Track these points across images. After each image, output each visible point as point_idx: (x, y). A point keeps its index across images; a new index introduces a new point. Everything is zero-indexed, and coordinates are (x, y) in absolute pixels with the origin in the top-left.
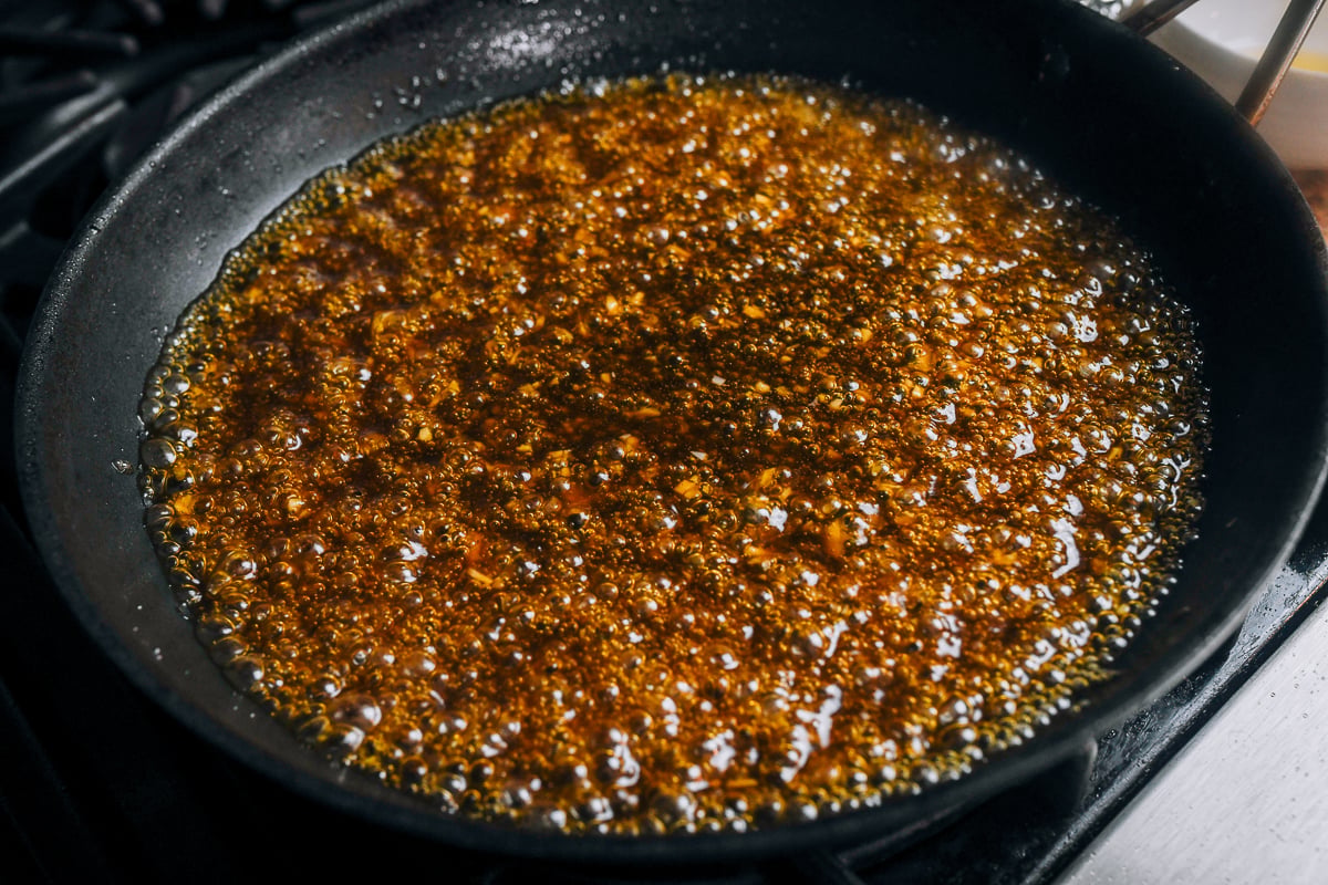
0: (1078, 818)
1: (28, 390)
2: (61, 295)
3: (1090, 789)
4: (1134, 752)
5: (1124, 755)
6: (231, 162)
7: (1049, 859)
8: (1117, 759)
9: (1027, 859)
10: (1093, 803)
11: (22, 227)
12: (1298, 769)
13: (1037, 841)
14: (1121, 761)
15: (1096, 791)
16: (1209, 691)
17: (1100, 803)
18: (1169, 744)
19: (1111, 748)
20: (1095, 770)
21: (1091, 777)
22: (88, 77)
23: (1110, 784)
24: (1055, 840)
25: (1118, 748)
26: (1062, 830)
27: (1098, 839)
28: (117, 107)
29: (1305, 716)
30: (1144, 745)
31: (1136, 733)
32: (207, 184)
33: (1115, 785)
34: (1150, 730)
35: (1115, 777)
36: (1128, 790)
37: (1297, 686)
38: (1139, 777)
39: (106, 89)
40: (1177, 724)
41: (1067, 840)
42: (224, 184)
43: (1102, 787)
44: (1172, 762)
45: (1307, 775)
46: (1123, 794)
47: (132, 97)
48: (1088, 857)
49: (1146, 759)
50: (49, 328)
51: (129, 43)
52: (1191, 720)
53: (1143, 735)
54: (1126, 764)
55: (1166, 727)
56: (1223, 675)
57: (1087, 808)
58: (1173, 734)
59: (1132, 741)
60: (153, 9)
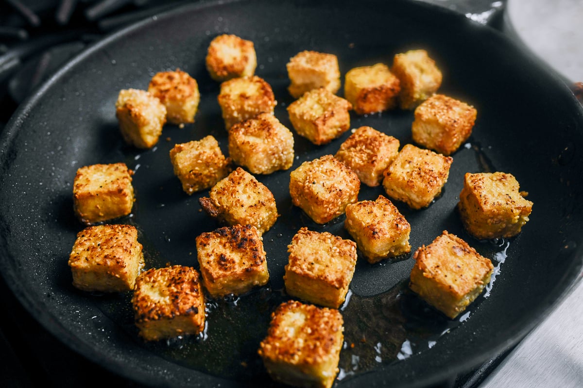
28: (15, 62)
60: (35, 20)
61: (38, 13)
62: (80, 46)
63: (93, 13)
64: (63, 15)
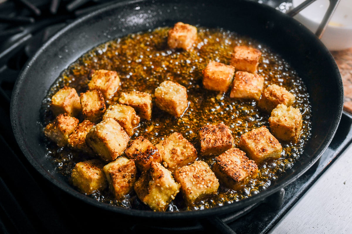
0: (280, 210)
1: (13, 106)
2: (20, 82)
3: (283, 203)
4: (294, 194)
5: (291, 195)
6: (62, 49)
7: (274, 220)
8: (290, 196)
9: (268, 221)
10: (284, 207)
11: (5, 67)
12: (334, 197)
13: (270, 216)
14: (291, 196)
15: (285, 204)
16: (312, 179)
17: (286, 206)
18: (302, 192)
19: (288, 193)
20: (284, 199)
21: (283, 200)
22: (21, 28)
23: (288, 202)
24: (275, 216)
25: (290, 193)
26: (276, 214)
27: (285, 215)
28: (29, 36)
29: (336, 184)
30: (296, 192)
31: (294, 189)
32: (56, 55)
33: (289, 202)
34: (298, 189)
35: (289, 200)
36: (292, 203)
37: (333, 177)
38: (295, 200)
39: (26, 31)
40: (304, 187)
41: (278, 216)
42: (60, 55)
43: (286, 203)
44: (303, 196)
45: (336, 198)
46: (291, 204)
47: (33, 33)
48: (283, 219)
49: (297, 196)
50: (18, 91)
51: (32, 20)
52: (308, 186)
53: (296, 190)
54: (292, 197)
55: (302, 187)
56: (315, 175)
57: (282, 208)
58: (303, 189)
59: (293, 191)
60: (38, 12)
61: (39, 7)
62: (64, 25)
63: (71, 7)
64: (54, 9)
